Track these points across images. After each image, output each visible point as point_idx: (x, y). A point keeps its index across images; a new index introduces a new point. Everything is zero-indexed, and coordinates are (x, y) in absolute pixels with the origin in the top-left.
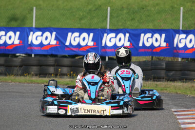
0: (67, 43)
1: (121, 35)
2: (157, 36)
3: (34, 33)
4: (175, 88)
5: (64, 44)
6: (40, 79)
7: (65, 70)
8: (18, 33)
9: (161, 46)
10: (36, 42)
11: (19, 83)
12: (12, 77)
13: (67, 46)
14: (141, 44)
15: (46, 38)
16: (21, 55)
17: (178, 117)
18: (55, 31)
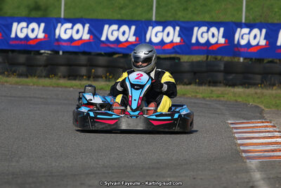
0: (103, 38)
1: (170, 29)
2: (214, 30)
3: (62, 25)
4: (235, 94)
5: (99, 39)
6: (69, 82)
7: (100, 71)
8: (43, 25)
9: (219, 42)
10: (65, 37)
11: (43, 86)
12: (35, 79)
13: (103, 42)
14: (194, 41)
15: (78, 31)
16: (47, 52)
17: (235, 131)
18: (88, 23)
